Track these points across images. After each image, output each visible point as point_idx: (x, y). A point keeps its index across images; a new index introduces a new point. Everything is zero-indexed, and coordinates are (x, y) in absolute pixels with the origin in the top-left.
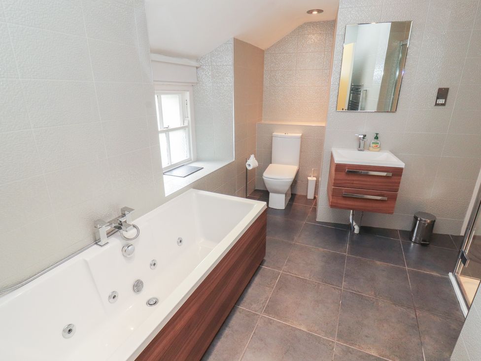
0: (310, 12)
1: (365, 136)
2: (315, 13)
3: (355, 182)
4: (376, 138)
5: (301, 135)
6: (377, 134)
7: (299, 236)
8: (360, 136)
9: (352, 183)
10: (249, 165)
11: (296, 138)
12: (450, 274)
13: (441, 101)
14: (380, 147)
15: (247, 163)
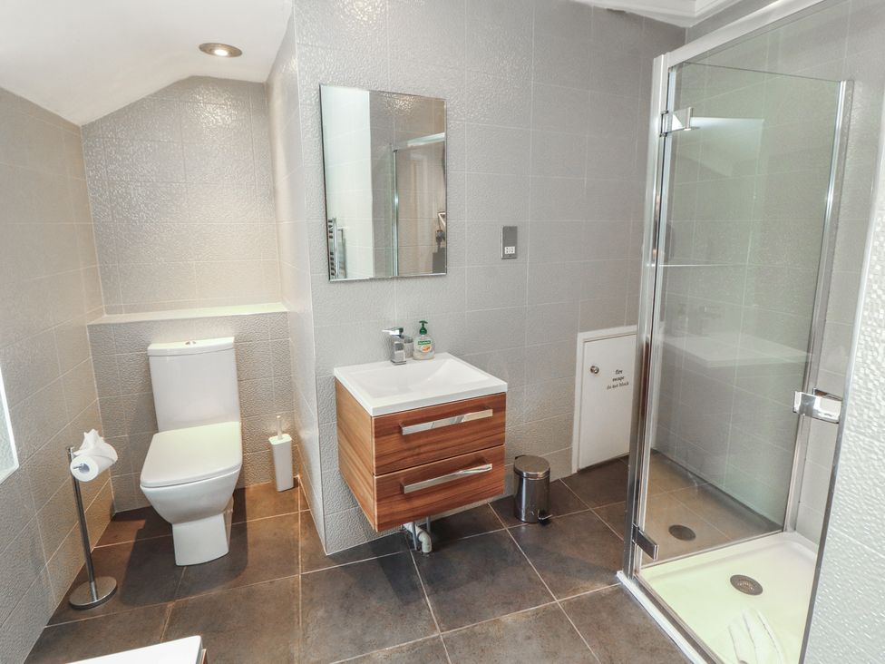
0: (207, 48)
1: (401, 330)
2: (222, 53)
3: (422, 450)
4: (423, 331)
5: (231, 340)
6: (423, 323)
7: (305, 637)
8: (392, 333)
9: (418, 454)
10: (85, 468)
11: (220, 350)
12: (620, 575)
13: (510, 250)
14: (434, 349)
15: (75, 463)
